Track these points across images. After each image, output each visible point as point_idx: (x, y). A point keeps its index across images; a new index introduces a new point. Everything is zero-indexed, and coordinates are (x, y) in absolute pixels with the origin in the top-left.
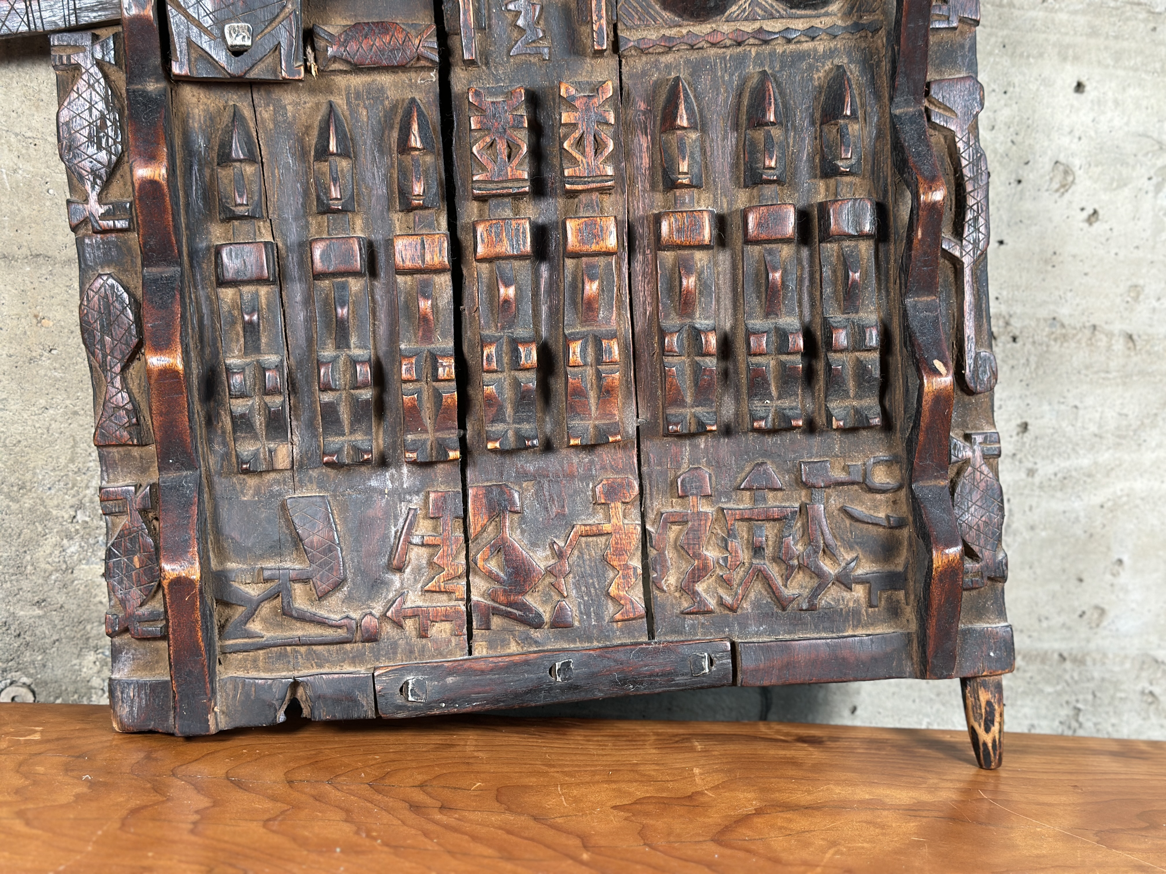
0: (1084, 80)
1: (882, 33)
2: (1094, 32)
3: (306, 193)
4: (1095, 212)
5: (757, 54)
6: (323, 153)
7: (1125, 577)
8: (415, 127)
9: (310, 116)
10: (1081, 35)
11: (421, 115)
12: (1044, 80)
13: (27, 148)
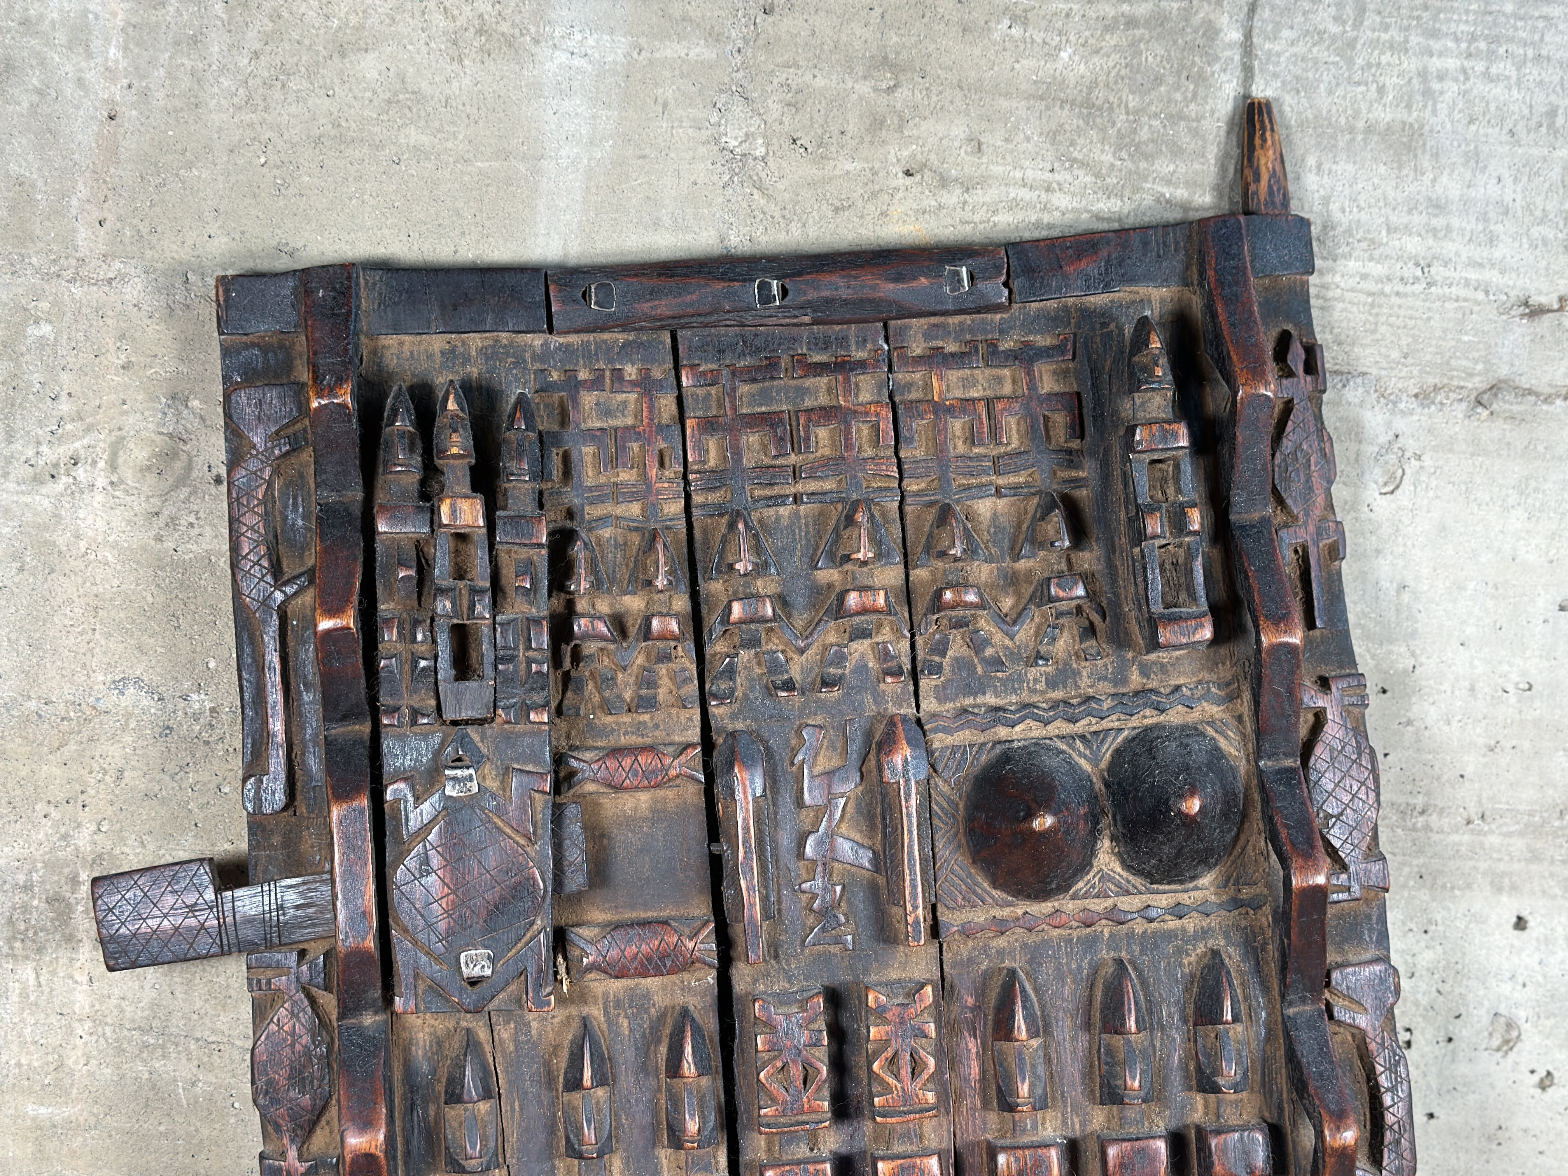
0: (1524, 914)
1: (1267, 909)
2: (1535, 857)
3: (552, 1130)
4: (1549, 1075)
5: (1112, 935)
6: (574, 1084)
8: (688, 1050)
9: (559, 1033)
10: (1519, 860)
11: (697, 1031)
12: (1474, 915)
13: (210, 1056)
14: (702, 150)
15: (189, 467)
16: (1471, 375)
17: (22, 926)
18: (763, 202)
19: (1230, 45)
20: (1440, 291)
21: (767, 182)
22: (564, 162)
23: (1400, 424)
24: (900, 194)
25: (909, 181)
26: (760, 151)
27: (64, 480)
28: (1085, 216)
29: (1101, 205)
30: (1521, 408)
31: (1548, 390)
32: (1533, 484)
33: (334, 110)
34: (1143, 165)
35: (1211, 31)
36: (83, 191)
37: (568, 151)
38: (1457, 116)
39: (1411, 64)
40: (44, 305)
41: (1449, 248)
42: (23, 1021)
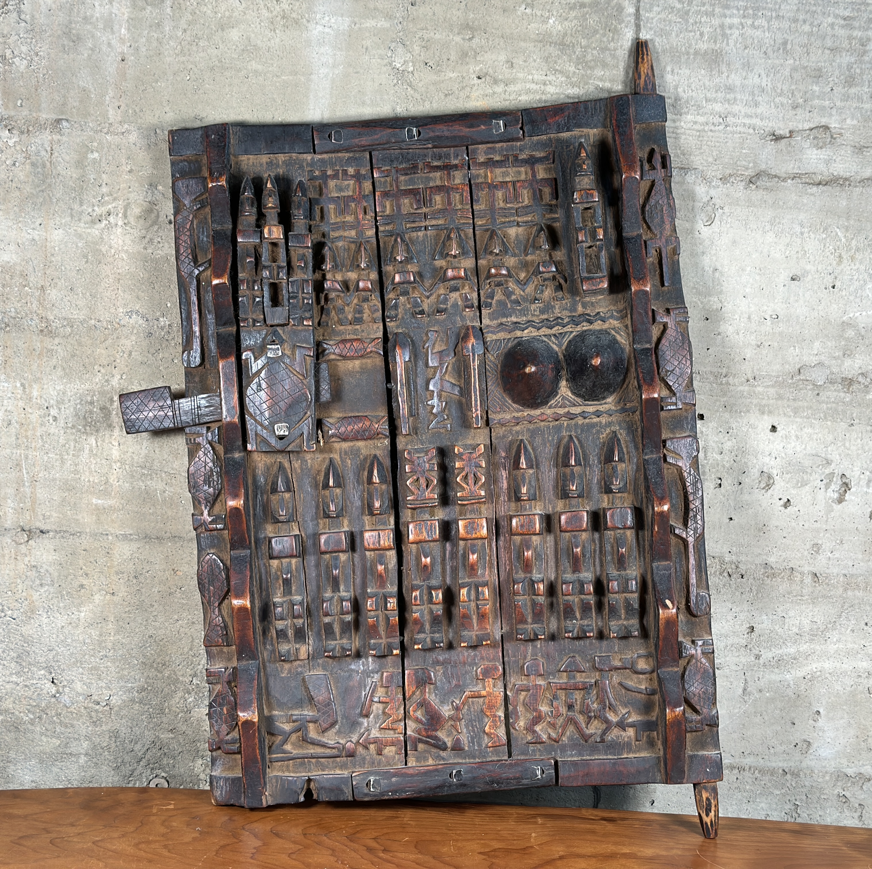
0: (775, 424)
1: (638, 413)
2: (780, 397)
3: (317, 507)
4: (788, 500)
5: (568, 425)
6: (326, 486)
7: (821, 722)
8: (375, 472)
9: (320, 465)
10: (772, 399)
11: (380, 464)
12: (751, 425)
13: (171, 480)
14: (384, 69)
15: (158, 216)
16: (747, 169)
17: (90, 420)
18: (412, 92)
19: (630, 15)
20: (731, 129)
21: (414, 83)
22: (322, 76)
23: (713, 192)
24: (475, 88)
25: (480, 81)
26: (411, 69)
27: (105, 222)
28: (562, 96)
29: (569, 91)
30: (771, 184)
31: (784, 175)
32: (777, 220)
33: (219, 54)
34: (589, 72)
35: (620, 9)
36: (111, 93)
37: (323, 71)
38: (738, 45)
39: (716, 22)
40: (95, 144)
41: (736, 109)
42: (90, 462)
